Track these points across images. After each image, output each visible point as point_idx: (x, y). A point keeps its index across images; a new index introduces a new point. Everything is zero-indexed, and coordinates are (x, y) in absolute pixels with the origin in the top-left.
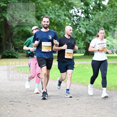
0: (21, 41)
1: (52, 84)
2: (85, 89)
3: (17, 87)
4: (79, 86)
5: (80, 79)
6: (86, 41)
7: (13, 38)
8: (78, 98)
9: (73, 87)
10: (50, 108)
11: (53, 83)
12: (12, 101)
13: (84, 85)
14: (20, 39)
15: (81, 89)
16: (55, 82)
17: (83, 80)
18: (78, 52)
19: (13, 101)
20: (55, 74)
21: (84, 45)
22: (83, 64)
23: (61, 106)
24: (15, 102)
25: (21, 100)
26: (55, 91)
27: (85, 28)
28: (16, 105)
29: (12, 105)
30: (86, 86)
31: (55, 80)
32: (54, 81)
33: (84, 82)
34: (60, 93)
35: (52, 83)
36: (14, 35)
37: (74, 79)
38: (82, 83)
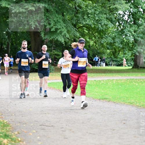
0: (54, 51)
2: (133, 110)
3: (49, 108)
4: (126, 107)
5: (127, 98)
6: (134, 52)
8: (125, 121)
9: (118, 108)
10: (90, 133)
13: (132, 105)
14: (53, 48)
17: (131, 99)
19: (44, 124)
20: (96, 92)
21: (131, 56)
22: (131, 79)
23: (103, 131)
24: (47, 126)
25: (54, 124)
26: (96, 113)
28: (48, 130)
29: (42, 130)
30: (134, 107)
31: (96, 99)
32: (95, 101)
33: (132, 102)
34: (102, 115)
35: (93, 103)
37: (119, 98)
38: (129, 103)
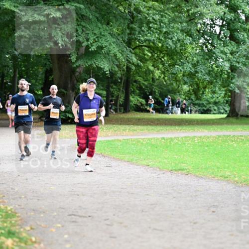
1: (158, 178)
2: (228, 189)
3: (85, 186)
4: (217, 183)
5: (218, 168)
6: (231, 87)
7: (75, 82)
8: (215, 208)
9: (202, 186)
10: (155, 229)
11: (161, 175)
12: (74, 215)
13: (227, 180)
15: (220, 190)
16: (164, 175)
17: (226, 169)
18: (215, 110)
19: (76, 214)
20: (166, 158)
22: (224, 136)
23: (177, 225)
24: (80, 216)
25: (94, 213)
26: (165, 195)
27: (229, 60)
28: (82, 224)
29: (73, 224)
30: (231, 184)
31: (165, 170)
32: (164, 173)
33: (226, 175)
34: (175, 198)
35: (159, 176)
36: (77, 74)
37: (204, 168)
38: (222, 176)
